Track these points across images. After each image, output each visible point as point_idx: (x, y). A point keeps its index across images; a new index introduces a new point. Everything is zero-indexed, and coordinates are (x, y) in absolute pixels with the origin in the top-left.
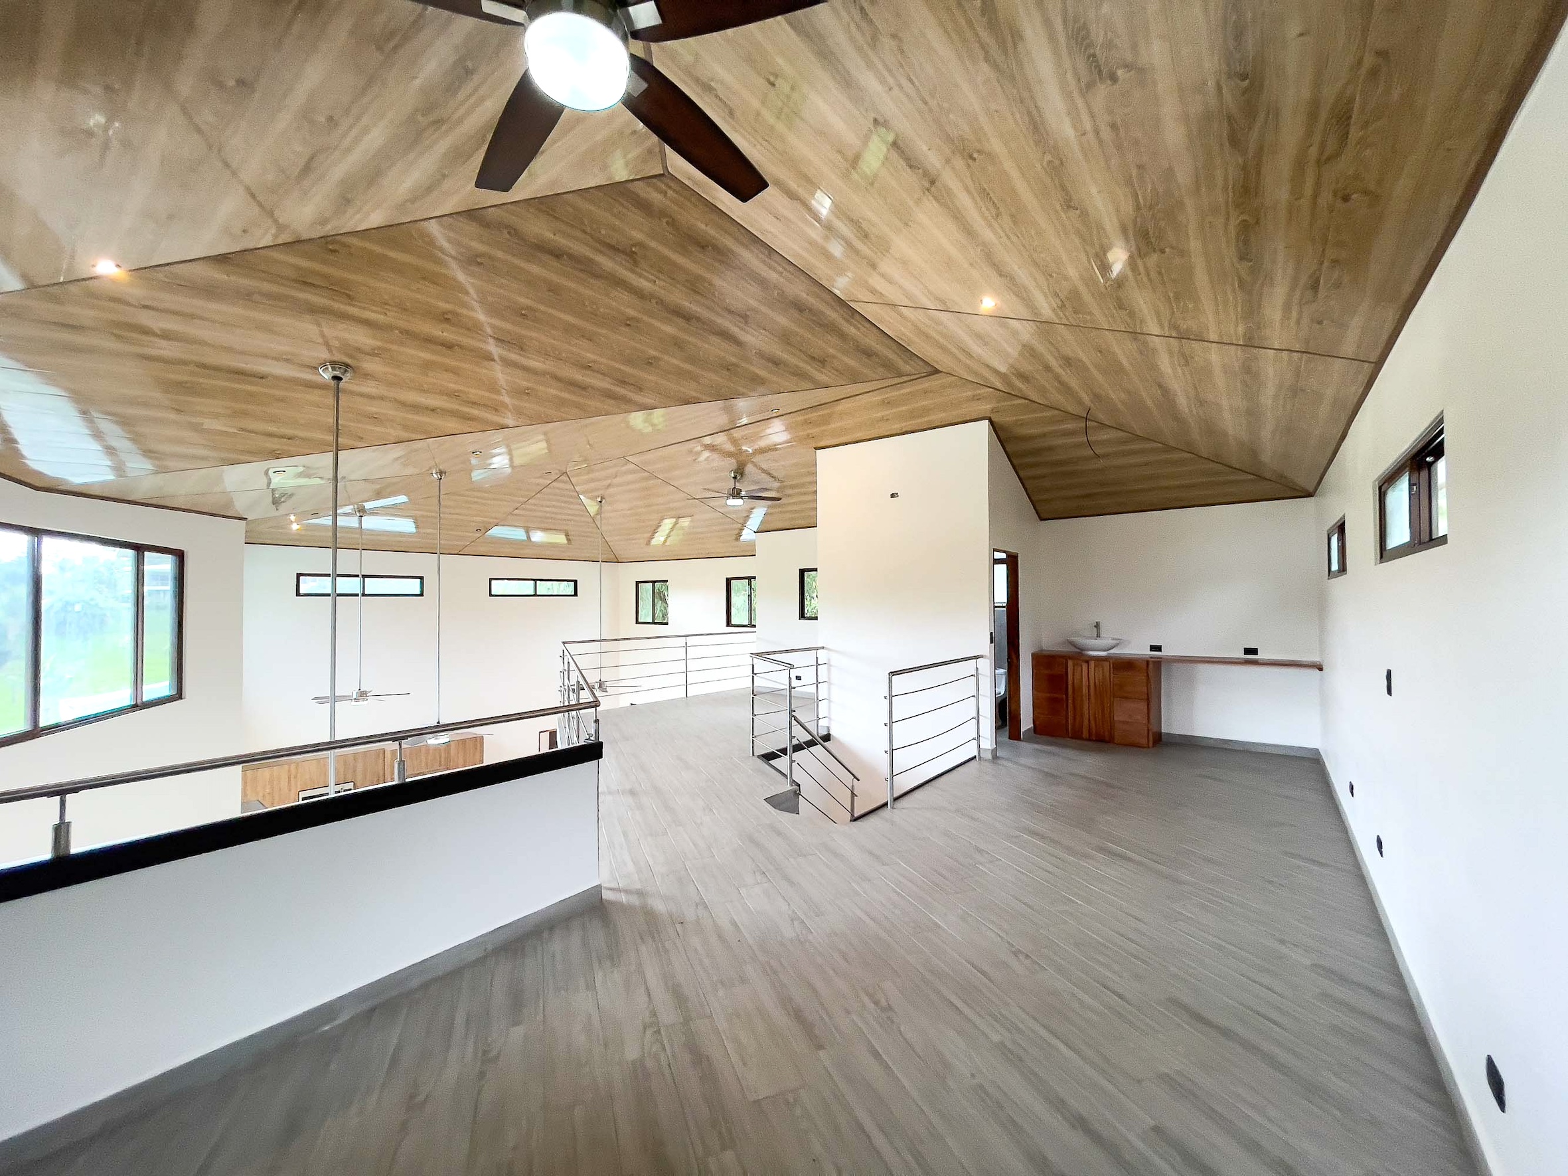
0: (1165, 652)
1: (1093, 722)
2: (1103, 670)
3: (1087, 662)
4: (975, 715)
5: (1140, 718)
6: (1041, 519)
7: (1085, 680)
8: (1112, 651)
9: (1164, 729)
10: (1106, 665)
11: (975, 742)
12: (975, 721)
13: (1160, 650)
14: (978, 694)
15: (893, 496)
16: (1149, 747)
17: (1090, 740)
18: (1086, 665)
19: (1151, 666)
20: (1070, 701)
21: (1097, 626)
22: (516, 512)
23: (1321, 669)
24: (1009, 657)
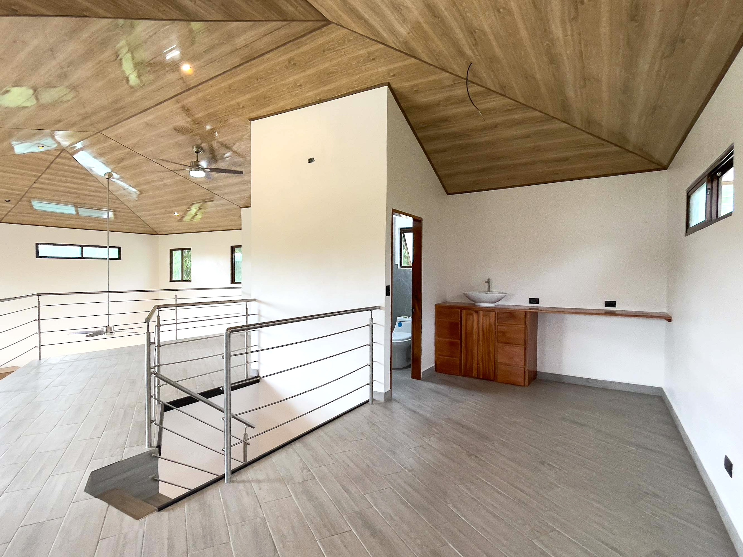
0: (542, 304)
1: (481, 365)
2: (490, 320)
3: (477, 312)
4: (369, 362)
5: (519, 360)
6: (448, 194)
7: (475, 327)
8: (499, 303)
9: (539, 369)
10: (492, 314)
11: (368, 387)
12: (368, 368)
13: (537, 303)
14: (372, 342)
15: (311, 160)
16: (524, 385)
17: (478, 378)
18: (477, 314)
19: (528, 316)
20: (463, 346)
21: (488, 282)
22: (36, 185)
23: (669, 320)
24: (414, 308)
